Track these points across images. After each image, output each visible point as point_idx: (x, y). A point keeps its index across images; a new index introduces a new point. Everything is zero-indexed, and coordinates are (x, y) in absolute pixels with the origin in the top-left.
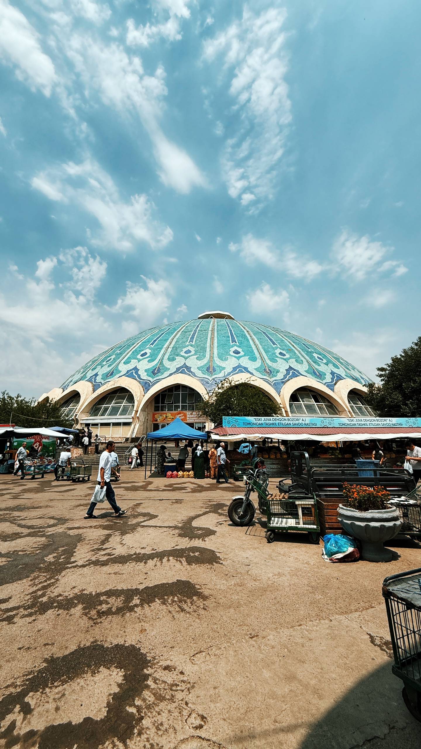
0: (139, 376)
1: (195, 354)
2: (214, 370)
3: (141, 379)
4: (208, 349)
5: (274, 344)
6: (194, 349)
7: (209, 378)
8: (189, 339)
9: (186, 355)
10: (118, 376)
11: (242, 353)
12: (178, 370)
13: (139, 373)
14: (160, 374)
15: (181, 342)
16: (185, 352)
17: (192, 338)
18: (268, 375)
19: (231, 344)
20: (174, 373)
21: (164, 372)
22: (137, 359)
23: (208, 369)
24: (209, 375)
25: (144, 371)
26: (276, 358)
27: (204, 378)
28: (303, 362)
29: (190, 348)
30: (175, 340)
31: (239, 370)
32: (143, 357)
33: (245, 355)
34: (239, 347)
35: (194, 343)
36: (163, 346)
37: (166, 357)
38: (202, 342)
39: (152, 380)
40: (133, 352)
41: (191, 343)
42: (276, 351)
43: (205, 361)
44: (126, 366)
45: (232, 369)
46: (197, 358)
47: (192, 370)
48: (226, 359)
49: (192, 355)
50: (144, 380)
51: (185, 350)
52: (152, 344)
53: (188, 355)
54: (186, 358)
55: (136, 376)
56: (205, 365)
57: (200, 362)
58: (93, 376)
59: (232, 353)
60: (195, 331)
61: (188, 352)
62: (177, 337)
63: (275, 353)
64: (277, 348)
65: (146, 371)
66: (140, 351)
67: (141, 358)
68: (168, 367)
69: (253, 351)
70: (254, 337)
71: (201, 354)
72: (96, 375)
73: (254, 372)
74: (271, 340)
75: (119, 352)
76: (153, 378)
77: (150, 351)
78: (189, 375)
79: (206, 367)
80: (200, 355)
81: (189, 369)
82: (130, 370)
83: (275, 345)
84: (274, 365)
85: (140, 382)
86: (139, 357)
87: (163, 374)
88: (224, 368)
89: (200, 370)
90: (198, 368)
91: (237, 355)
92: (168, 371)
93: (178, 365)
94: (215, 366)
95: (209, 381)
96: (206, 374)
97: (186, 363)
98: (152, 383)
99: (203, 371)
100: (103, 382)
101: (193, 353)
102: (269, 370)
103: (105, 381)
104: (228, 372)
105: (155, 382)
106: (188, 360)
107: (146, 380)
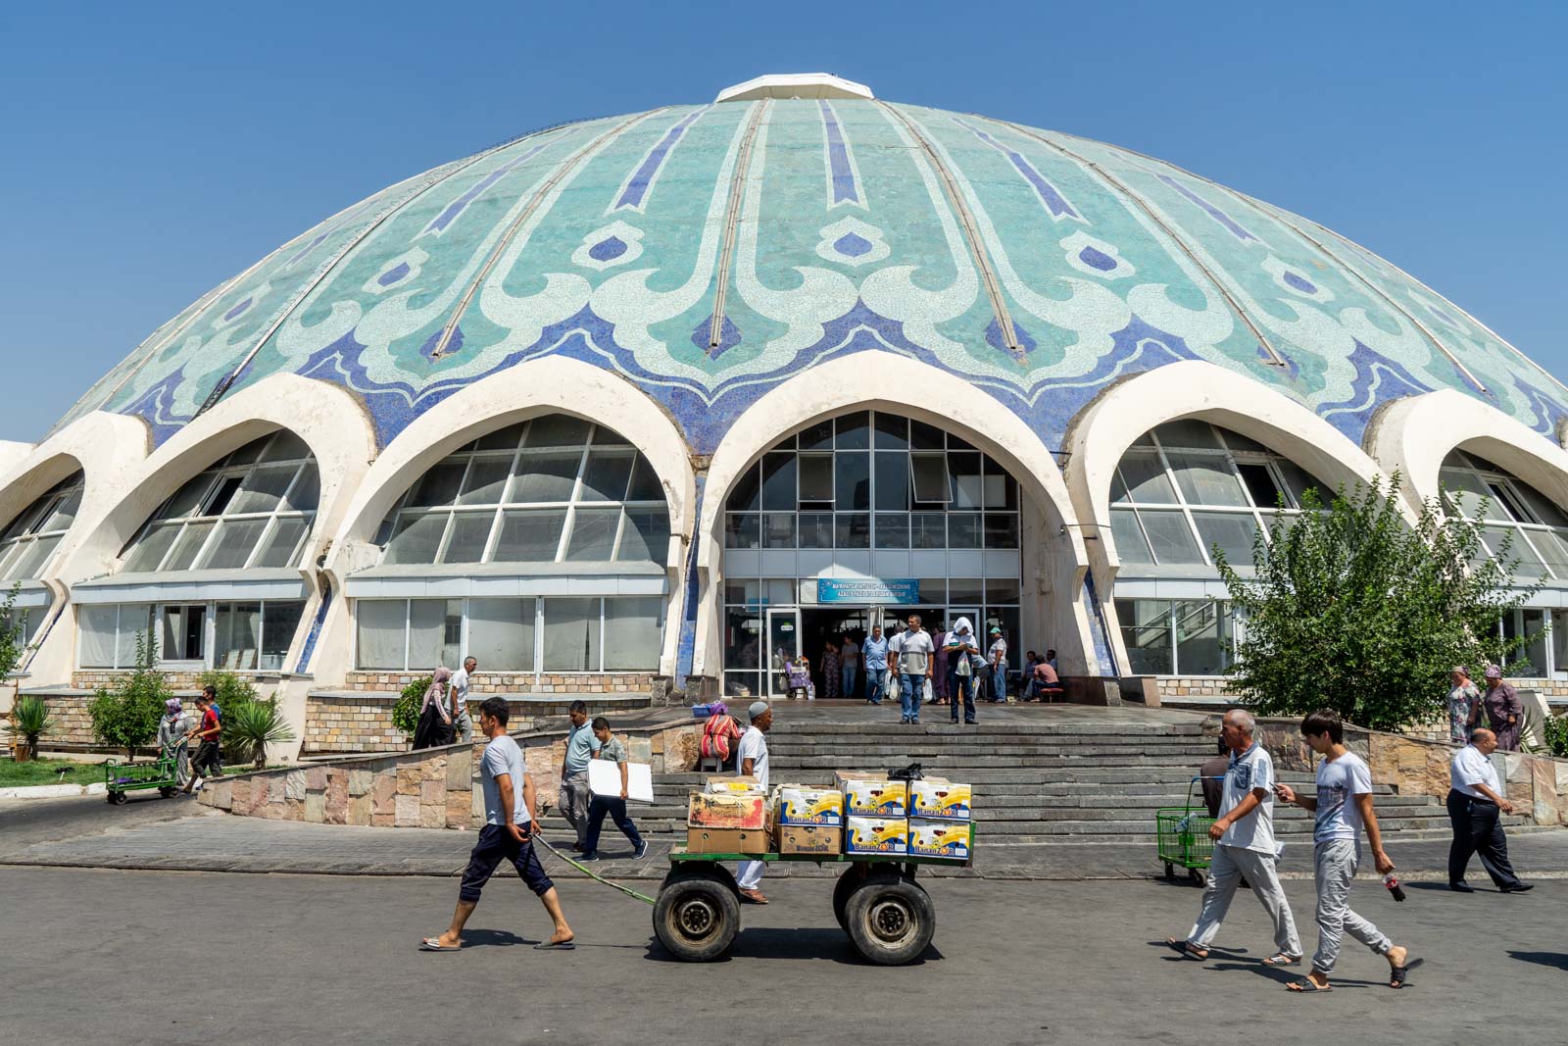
0: (627, 358)
1: (896, 259)
2: (1026, 341)
3: (645, 374)
4: (953, 238)
5: (1237, 230)
6: (880, 233)
7: (1014, 378)
8: (829, 181)
9: (854, 262)
10: (497, 353)
11: (1126, 266)
12: (838, 337)
13: (621, 344)
14: (740, 350)
15: (788, 194)
16: (842, 245)
17: (843, 181)
19: (1055, 219)
20: (821, 346)
21: (764, 342)
22: (578, 270)
23: (993, 335)
24: (1009, 367)
25: (645, 336)
26: (1285, 301)
27: (989, 377)
28: (1397, 325)
29: (851, 226)
31: (1147, 347)
32: (611, 263)
33: (1141, 277)
34: (1095, 233)
35: (862, 205)
37: (746, 265)
38: (906, 202)
39: (707, 381)
40: (536, 237)
41: (846, 201)
42: (1265, 266)
43: (963, 296)
44: (523, 304)
45: (1112, 343)
46: (917, 280)
47: (910, 334)
48: (1064, 292)
49: (881, 264)
50: (660, 378)
51: (832, 234)
52: (630, 200)
53: (862, 260)
55: (612, 358)
56: (972, 314)
57: (938, 297)
58: (331, 349)
59: (1076, 263)
61: (854, 245)
63: (1267, 277)
64: (1261, 252)
65: (657, 331)
66: (579, 232)
67: (599, 265)
68: (777, 316)
69: (1170, 258)
71: (929, 259)
72: (350, 346)
74: (1214, 212)
75: (437, 233)
76: (712, 371)
77: (639, 234)
79: (979, 324)
80: (922, 263)
81: (890, 328)
82: (562, 327)
83: (1249, 239)
84: (1289, 333)
85: (642, 388)
86: (582, 258)
87: (759, 351)
88: (1070, 337)
89: (951, 338)
90: (940, 328)
91: (1109, 275)
92: (786, 338)
93: (826, 306)
94: (1021, 319)
95: (1021, 396)
96: (992, 357)
97: (863, 300)
98: (718, 396)
99: (973, 346)
100: (418, 384)
101: (881, 250)
102: (1281, 353)
103: (431, 381)
104: (1101, 354)
105: (726, 389)
106: (869, 283)
107: (675, 379)
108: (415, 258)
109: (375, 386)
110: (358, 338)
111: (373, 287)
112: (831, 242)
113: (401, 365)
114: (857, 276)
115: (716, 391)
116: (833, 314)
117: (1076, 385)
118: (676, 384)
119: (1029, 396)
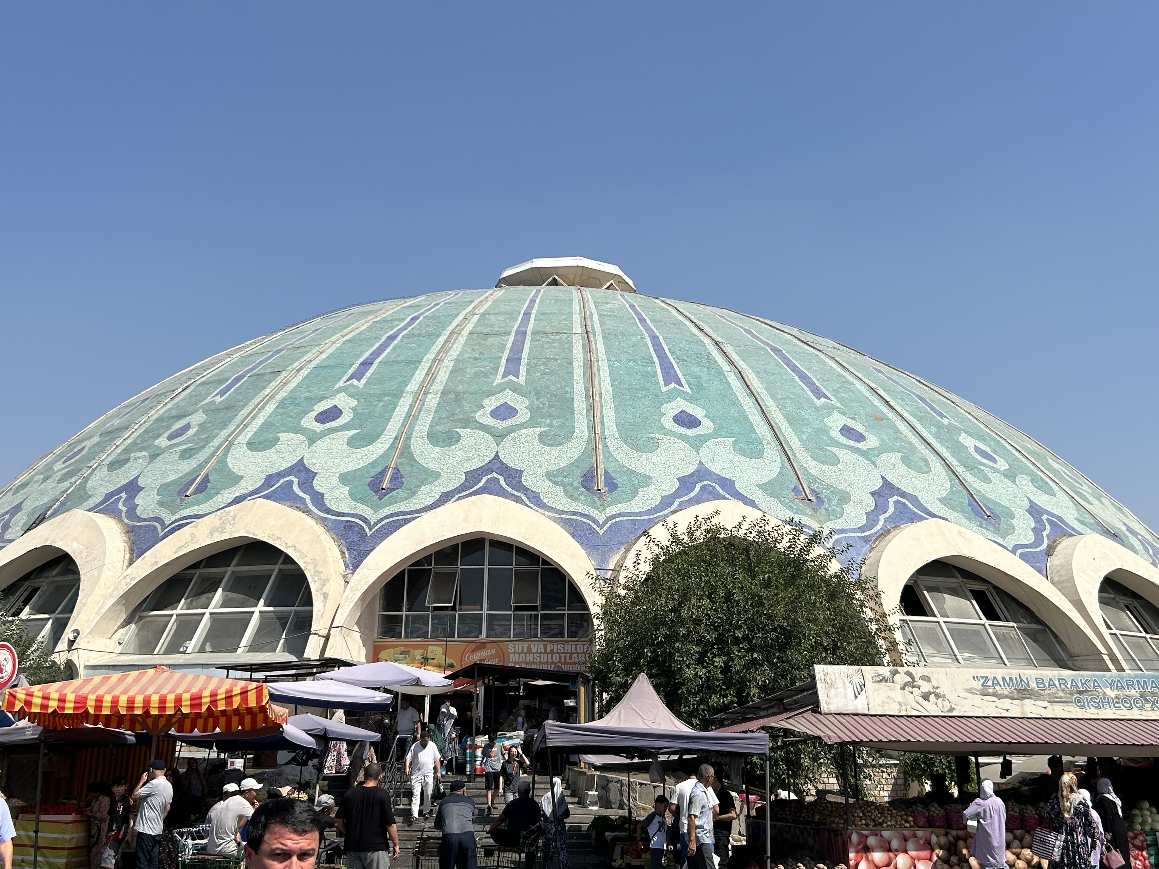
0: (318, 499)
1: (532, 423)
2: (612, 485)
3: (328, 511)
4: (580, 405)
5: (818, 394)
6: (527, 403)
7: (594, 513)
8: (503, 362)
9: (501, 425)
10: (229, 495)
11: (707, 426)
12: (474, 482)
13: (317, 488)
14: (400, 493)
15: (471, 371)
16: (496, 413)
17: (514, 360)
19: (664, 389)
20: (458, 490)
21: (419, 486)
22: (302, 431)
23: (587, 480)
24: (592, 505)
25: (335, 480)
27: (574, 513)
28: (927, 465)
29: (509, 397)
30: (448, 364)
31: (702, 488)
32: (328, 425)
33: (716, 434)
34: (692, 399)
35: (522, 380)
36: (405, 383)
37: (422, 427)
38: (553, 378)
39: (373, 515)
40: (282, 404)
41: (511, 377)
42: (828, 421)
43: (573, 449)
44: (258, 457)
45: (677, 485)
46: (543, 438)
47: (527, 481)
48: (652, 446)
49: (521, 426)
50: (339, 514)
51: (491, 403)
52: (358, 375)
53: (507, 423)
55: (308, 498)
56: (575, 464)
57: (555, 451)
58: (119, 491)
59: (669, 424)
60: (521, 334)
61: (507, 411)
62: (454, 353)
63: (826, 430)
64: (831, 409)
65: (344, 478)
66: (313, 401)
67: (318, 427)
68: (434, 467)
69: (746, 418)
70: (741, 364)
71: (557, 422)
72: (133, 488)
73: (758, 496)
74: (804, 377)
75: (219, 399)
76: (376, 508)
77: (354, 403)
78: (518, 500)
79: (578, 472)
80: (550, 425)
81: (513, 475)
82: (280, 475)
83: (823, 400)
84: (826, 473)
85: (323, 521)
86: (309, 422)
87: (414, 493)
88: (646, 480)
89: (556, 483)
90: (549, 475)
91: (691, 432)
92: (436, 483)
93: (469, 459)
94: (612, 468)
95: (595, 527)
96: (582, 498)
97: (500, 454)
98: (376, 528)
99: (569, 488)
100: (169, 518)
101: (523, 415)
102: (813, 491)
103: (178, 516)
104: (665, 493)
105: (383, 523)
106: (507, 442)
107: (349, 515)
108: (197, 419)
109: (140, 520)
110: (141, 482)
111: (162, 442)
112: (489, 409)
113: (161, 504)
114: (499, 437)
115: (376, 524)
116: (474, 465)
117: (639, 518)
118: (349, 519)
119: (601, 527)
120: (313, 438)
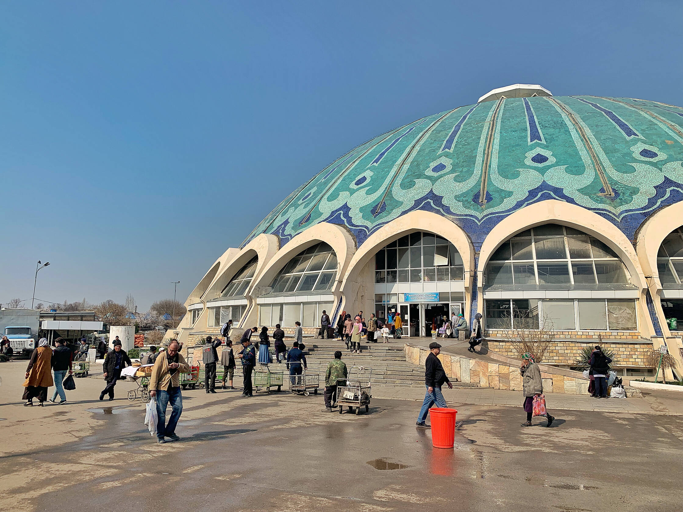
0: (349, 219)
1: (453, 171)
2: (489, 198)
3: (353, 225)
4: (479, 159)
5: (630, 133)
6: (452, 161)
7: (477, 214)
8: (445, 142)
9: (436, 175)
11: (552, 160)
12: (419, 204)
13: (350, 215)
14: (384, 214)
15: (427, 150)
16: (435, 168)
17: (450, 141)
18: (608, 201)
19: (530, 143)
20: (410, 209)
21: (392, 210)
22: (349, 190)
23: (476, 198)
24: (477, 209)
25: (357, 211)
26: (633, 164)
27: (466, 215)
29: (443, 160)
30: (417, 148)
32: (360, 186)
33: (557, 164)
34: (546, 147)
35: (451, 150)
36: (396, 161)
37: (399, 181)
38: (468, 147)
39: (370, 225)
40: (344, 179)
41: (447, 150)
42: (632, 149)
43: (471, 183)
44: (330, 204)
45: (527, 194)
46: (456, 179)
47: (445, 202)
48: (516, 175)
49: (446, 174)
50: (358, 226)
51: (433, 165)
52: (376, 161)
53: (439, 173)
54: (433, 180)
55: (345, 220)
56: (471, 190)
57: (461, 185)
58: (282, 225)
59: (528, 162)
60: (459, 126)
61: (441, 167)
62: (421, 143)
63: (630, 154)
64: (635, 142)
65: (361, 209)
66: (356, 175)
67: (356, 187)
68: (401, 199)
69: (577, 153)
70: (582, 124)
71: (465, 169)
72: (286, 223)
73: (577, 197)
74: (622, 125)
75: (323, 181)
76: (373, 222)
77: (372, 174)
78: (438, 212)
79: (472, 194)
80: (461, 172)
81: (438, 199)
82: (337, 211)
83: (633, 136)
84: (625, 179)
85: (349, 231)
86: (353, 186)
87: (390, 213)
88: (509, 194)
89: (459, 201)
90: (456, 197)
91: (541, 165)
92: (400, 207)
93: (418, 194)
95: (476, 221)
96: (472, 207)
97: (433, 189)
98: (371, 231)
99: (466, 203)
100: (294, 234)
101: (449, 168)
102: (613, 189)
103: (297, 233)
105: (375, 228)
106: (438, 183)
107: (361, 226)
108: (314, 190)
109: (284, 236)
110: (289, 220)
112: (432, 167)
113: (293, 228)
115: (371, 229)
116: (419, 196)
117: (502, 214)
118: (361, 228)
119: (480, 221)
120: (352, 192)
